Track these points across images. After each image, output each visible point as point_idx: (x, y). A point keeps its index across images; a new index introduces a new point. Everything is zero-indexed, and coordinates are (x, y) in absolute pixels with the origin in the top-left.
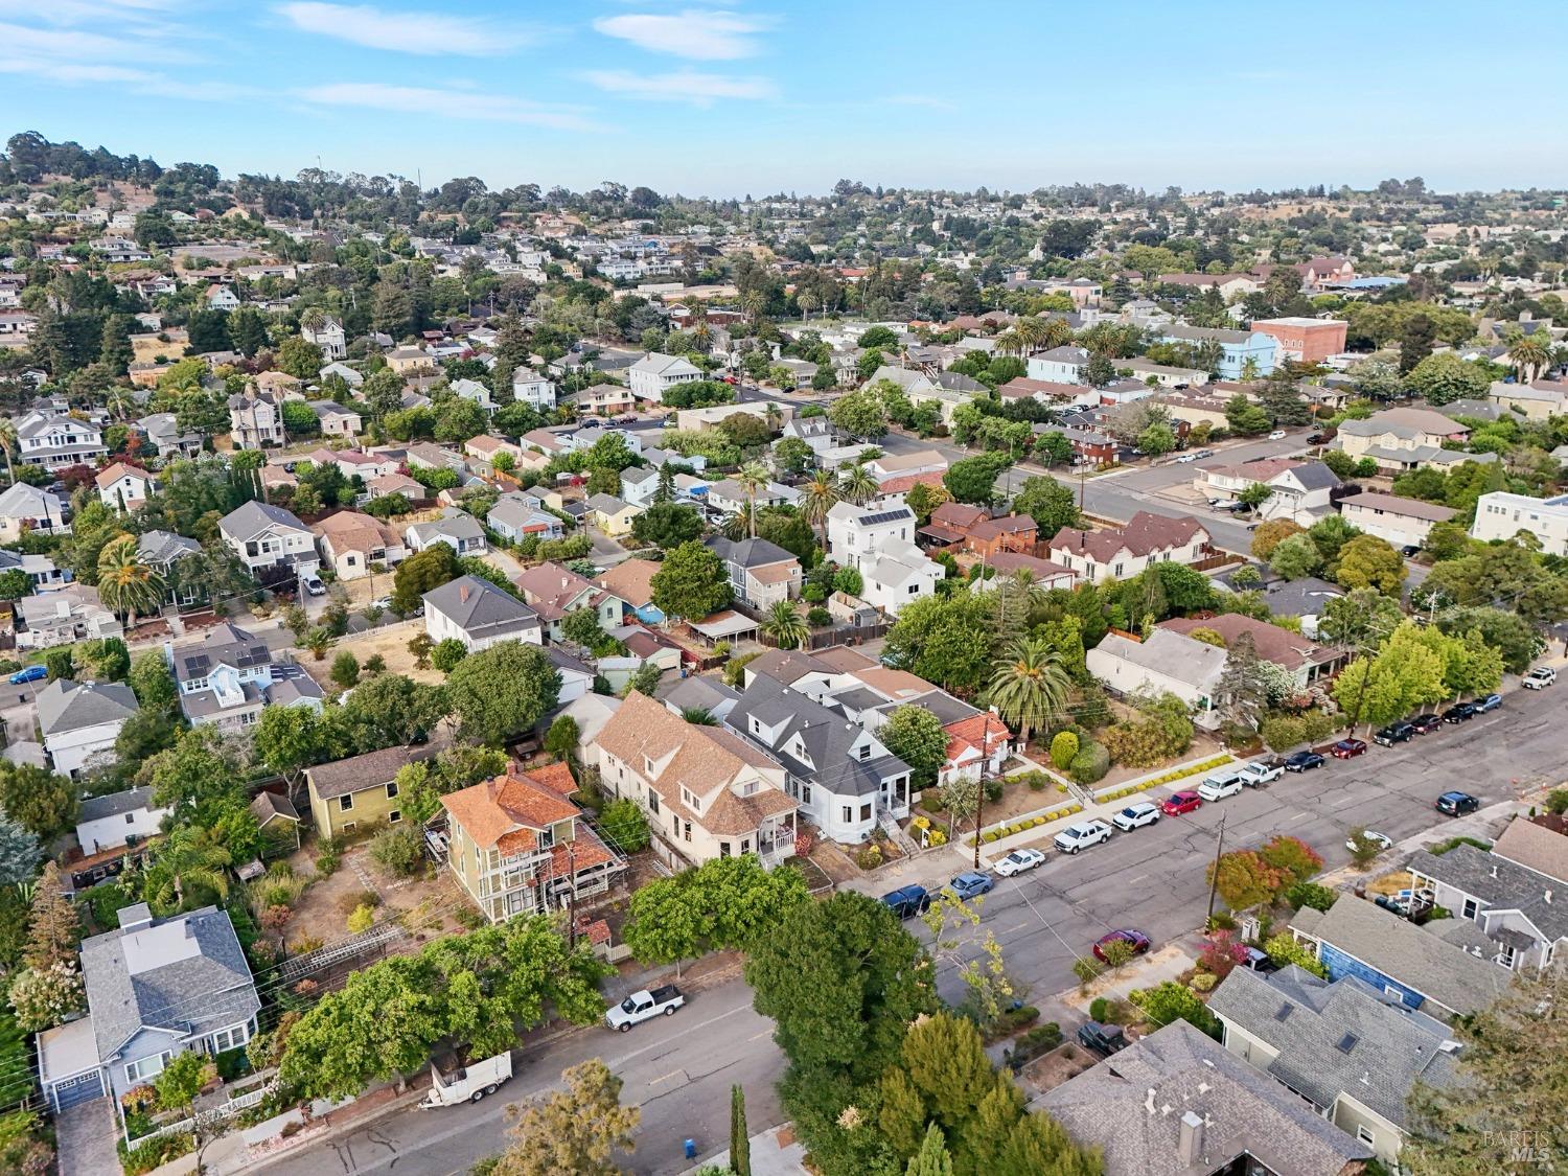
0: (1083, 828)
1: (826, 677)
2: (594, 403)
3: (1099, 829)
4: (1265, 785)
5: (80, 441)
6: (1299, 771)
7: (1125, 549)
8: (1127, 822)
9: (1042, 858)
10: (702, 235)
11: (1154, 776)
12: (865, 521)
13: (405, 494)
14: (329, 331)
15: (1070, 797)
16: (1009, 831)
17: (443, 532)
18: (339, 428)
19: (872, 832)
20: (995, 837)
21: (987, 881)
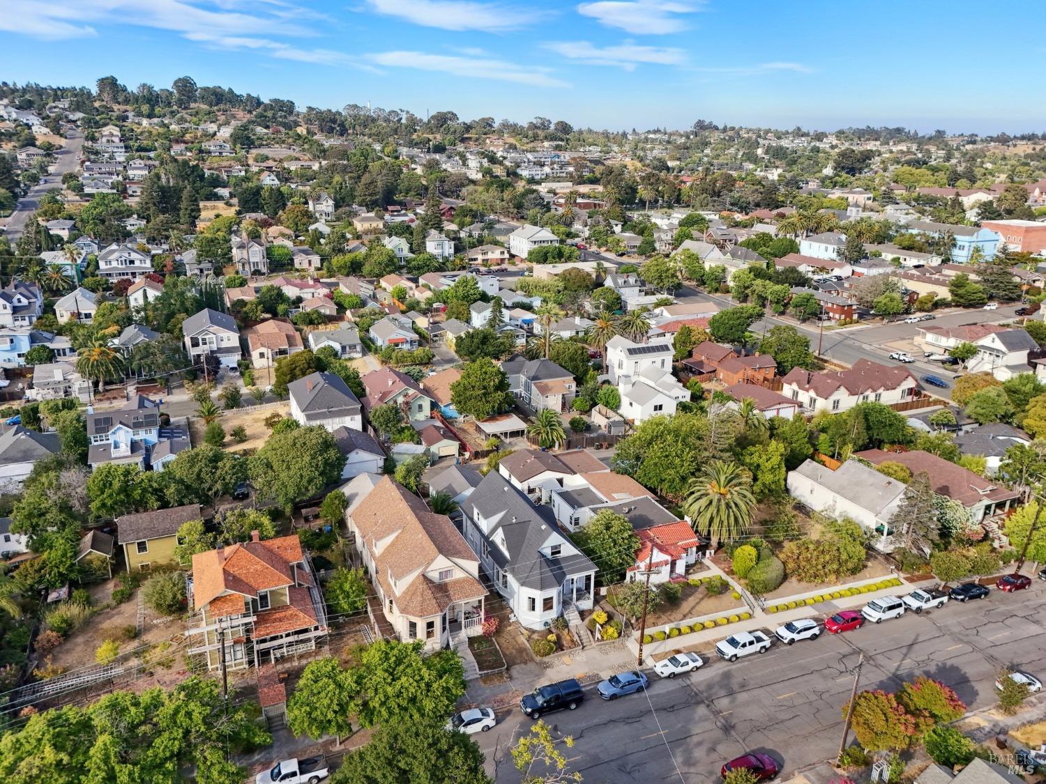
0: (743, 638)
1: (560, 475)
2: (480, 257)
3: (759, 640)
4: (928, 612)
5: (137, 263)
6: (962, 600)
7: (842, 388)
8: (787, 635)
9: (700, 663)
10: (595, 152)
11: (825, 591)
12: (632, 352)
13: (323, 311)
14: (324, 203)
15: (742, 605)
16: (679, 632)
17: (330, 339)
18: (305, 265)
19: (554, 621)
20: (666, 635)
21: (643, 681)
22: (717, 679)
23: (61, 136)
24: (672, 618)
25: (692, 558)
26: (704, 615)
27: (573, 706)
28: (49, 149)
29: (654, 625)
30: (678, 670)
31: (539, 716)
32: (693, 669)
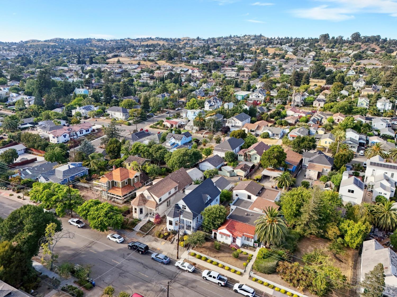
1: (250, 194)
3: (220, 279)
5: (260, 97)
8: (235, 287)
13: (289, 121)
14: (360, 83)
16: (206, 260)
17: (269, 130)
18: (317, 105)
19: (172, 230)
20: (200, 258)
21: (164, 261)
22: (189, 279)
23: (295, 55)
24: (210, 254)
25: (251, 244)
26: (223, 261)
27: (140, 253)
28: (288, 60)
29: (201, 252)
30: (181, 267)
31: (131, 249)
32: (187, 271)
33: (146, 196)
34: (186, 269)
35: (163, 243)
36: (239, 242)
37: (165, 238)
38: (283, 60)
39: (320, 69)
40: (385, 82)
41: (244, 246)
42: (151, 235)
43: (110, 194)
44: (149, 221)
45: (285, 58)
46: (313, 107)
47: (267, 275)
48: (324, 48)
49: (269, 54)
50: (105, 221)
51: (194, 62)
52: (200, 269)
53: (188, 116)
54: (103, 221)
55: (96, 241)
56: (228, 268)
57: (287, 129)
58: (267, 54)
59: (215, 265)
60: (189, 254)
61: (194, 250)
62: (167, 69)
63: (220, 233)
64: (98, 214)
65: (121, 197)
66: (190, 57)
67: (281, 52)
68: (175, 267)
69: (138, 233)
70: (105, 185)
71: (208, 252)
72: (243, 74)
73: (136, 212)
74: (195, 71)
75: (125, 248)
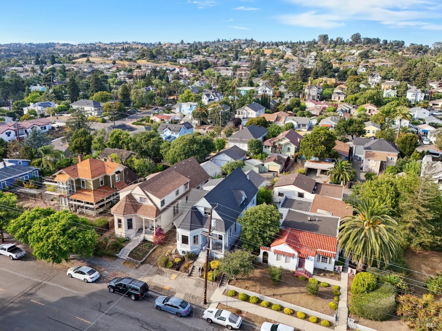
1: (301, 191)
2: (441, 104)
9: (236, 326)
13: (312, 112)
16: (259, 302)
17: (293, 120)
18: (337, 99)
19: (188, 253)
20: (247, 299)
21: (181, 310)
23: (295, 56)
24: (263, 291)
25: (330, 267)
26: (291, 303)
27: (133, 298)
28: (287, 60)
29: (246, 288)
30: (215, 320)
31: (114, 292)
32: (228, 326)
33: (137, 198)
34: (227, 323)
35: (174, 276)
36: (309, 265)
37: (177, 267)
38: (282, 60)
39: (327, 66)
40: (403, 77)
41: (318, 271)
42: (149, 263)
43: (75, 201)
44: (145, 241)
45: (284, 58)
46: (332, 101)
47: (379, 323)
48: (325, 48)
49: (266, 55)
50: (62, 242)
51: (181, 61)
52: (250, 320)
53: (182, 111)
54: (57, 242)
55: (45, 282)
56: (303, 316)
57: (314, 120)
58: (264, 55)
59: (278, 310)
60: (225, 293)
61: (233, 285)
62: (149, 67)
63: (276, 252)
64: (48, 230)
65: (92, 204)
66: (176, 56)
67: (278, 53)
68: (203, 321)
69: (126, 262)
70: (65, 186)
71: (258, 288)
72: (240, 72)
73: (120, 226)
74: (183, 70)
75: (103, 291)
